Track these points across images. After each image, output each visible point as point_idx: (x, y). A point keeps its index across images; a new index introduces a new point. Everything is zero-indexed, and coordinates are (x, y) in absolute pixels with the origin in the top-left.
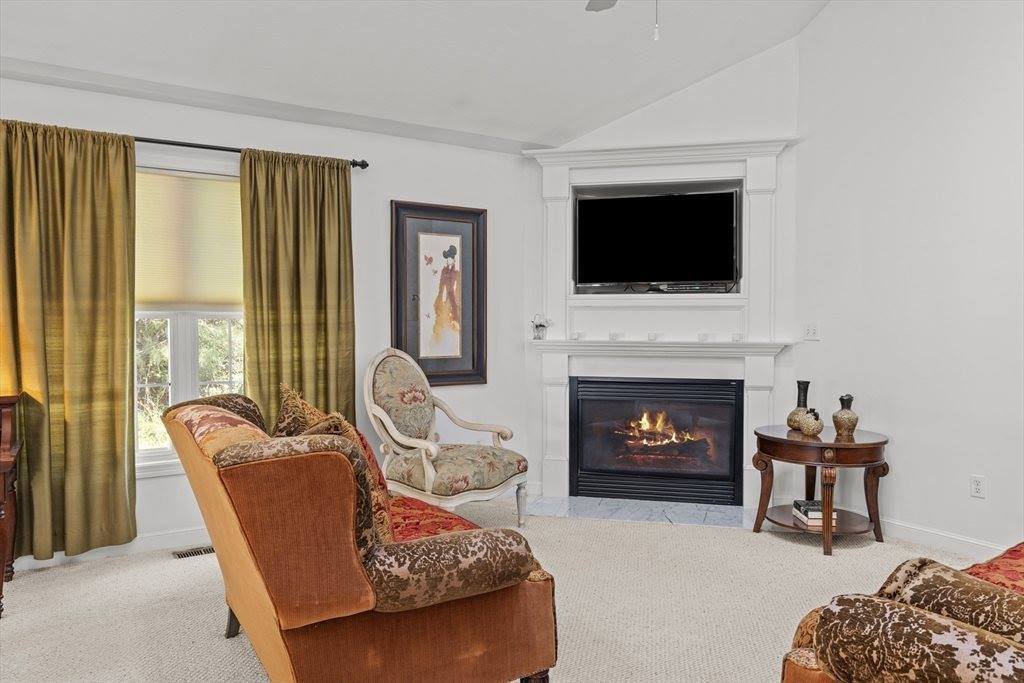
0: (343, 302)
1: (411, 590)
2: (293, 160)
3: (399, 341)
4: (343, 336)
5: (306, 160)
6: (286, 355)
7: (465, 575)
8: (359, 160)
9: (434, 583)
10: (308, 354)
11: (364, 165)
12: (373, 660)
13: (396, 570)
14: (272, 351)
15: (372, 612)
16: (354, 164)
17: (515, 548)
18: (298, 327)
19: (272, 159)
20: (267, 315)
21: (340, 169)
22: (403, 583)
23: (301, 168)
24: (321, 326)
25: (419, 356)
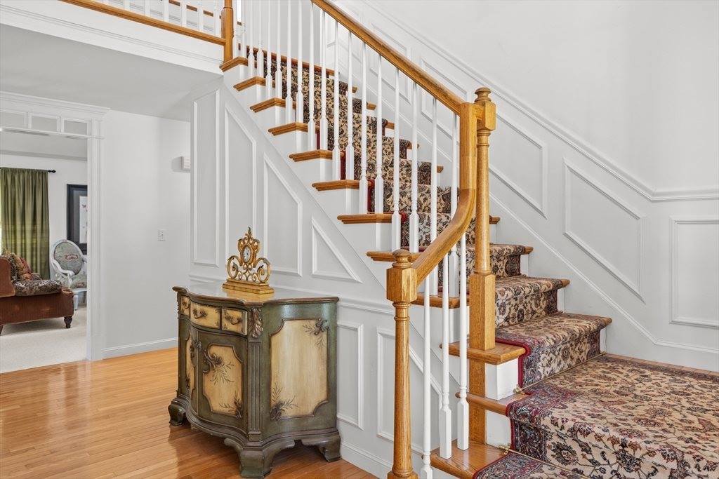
0: (44, 222)
1: (25, 290)
2: (23, 171)
3: (70, 237)
4: (44, 235)
5: (29, 171)
6: (19, 242)
7: (40, 288)
8: (52, 170)
9: (31, 289)
10: (28, 241)
11: (54, 171)
12: (17, 308)
13: (21, 285)
14: (13, 240)
15: (15, 296)
16: (50, 171)
17: (56, 283)
18: (23, 231)
19: (14, 171)
20: (10, 227)
21: (43, 174)
22: (23, 288)
23: (26, 173)
24: (34, 231)
25: (79, 242)
